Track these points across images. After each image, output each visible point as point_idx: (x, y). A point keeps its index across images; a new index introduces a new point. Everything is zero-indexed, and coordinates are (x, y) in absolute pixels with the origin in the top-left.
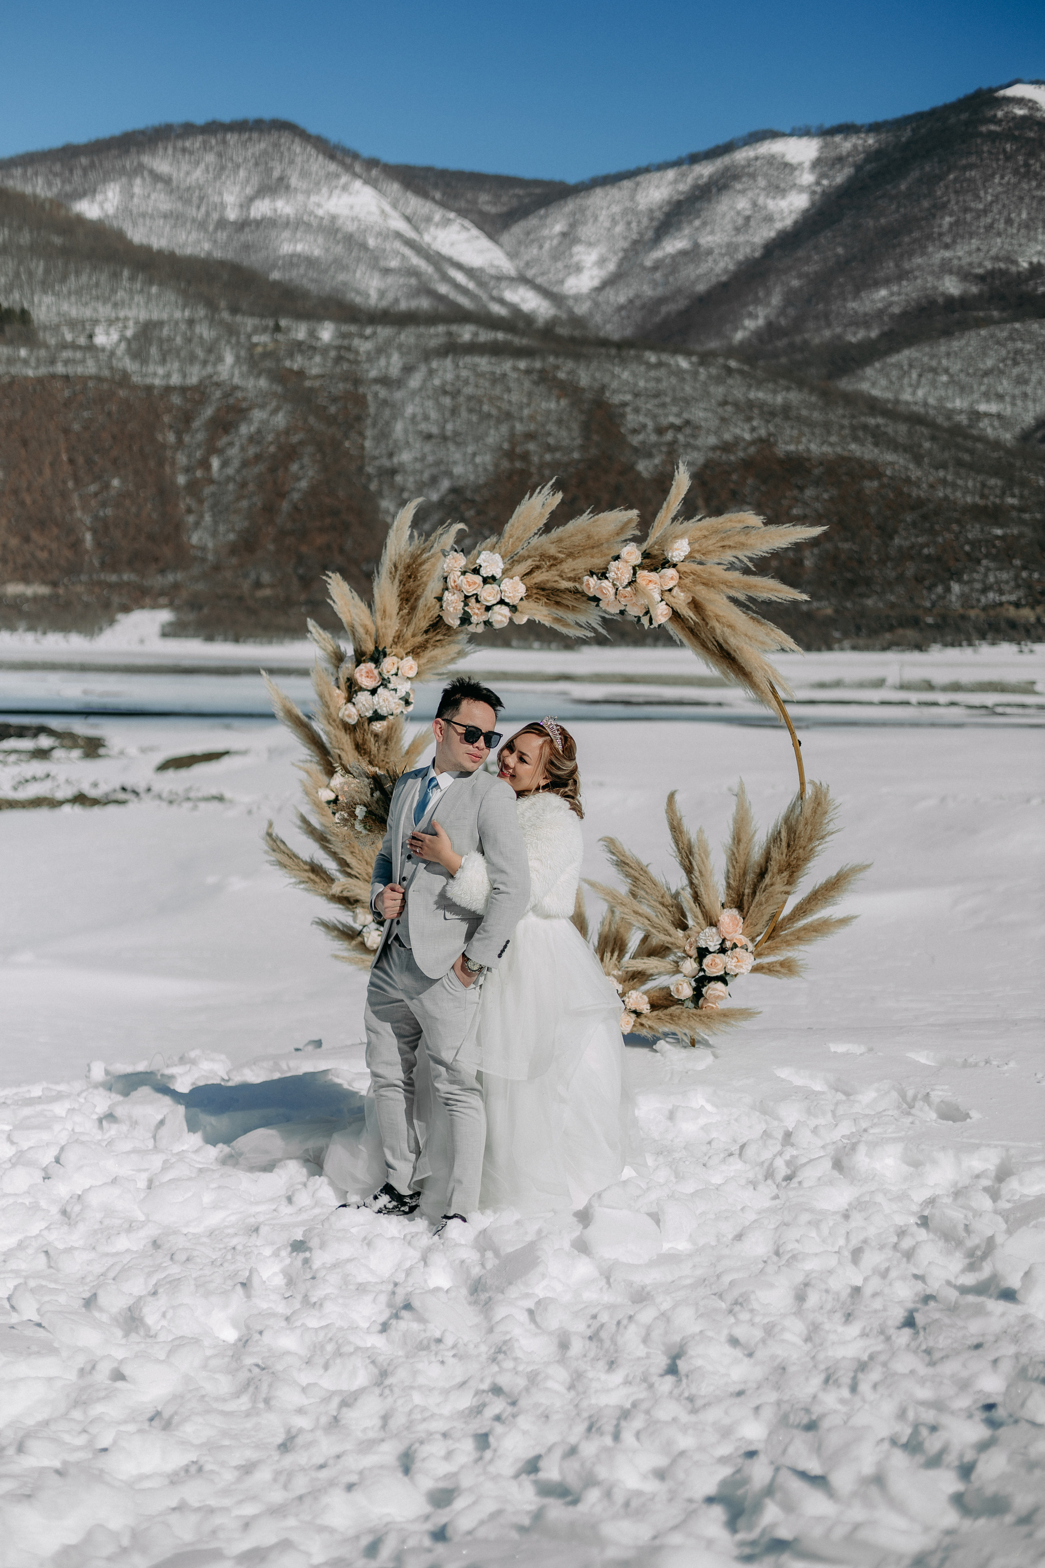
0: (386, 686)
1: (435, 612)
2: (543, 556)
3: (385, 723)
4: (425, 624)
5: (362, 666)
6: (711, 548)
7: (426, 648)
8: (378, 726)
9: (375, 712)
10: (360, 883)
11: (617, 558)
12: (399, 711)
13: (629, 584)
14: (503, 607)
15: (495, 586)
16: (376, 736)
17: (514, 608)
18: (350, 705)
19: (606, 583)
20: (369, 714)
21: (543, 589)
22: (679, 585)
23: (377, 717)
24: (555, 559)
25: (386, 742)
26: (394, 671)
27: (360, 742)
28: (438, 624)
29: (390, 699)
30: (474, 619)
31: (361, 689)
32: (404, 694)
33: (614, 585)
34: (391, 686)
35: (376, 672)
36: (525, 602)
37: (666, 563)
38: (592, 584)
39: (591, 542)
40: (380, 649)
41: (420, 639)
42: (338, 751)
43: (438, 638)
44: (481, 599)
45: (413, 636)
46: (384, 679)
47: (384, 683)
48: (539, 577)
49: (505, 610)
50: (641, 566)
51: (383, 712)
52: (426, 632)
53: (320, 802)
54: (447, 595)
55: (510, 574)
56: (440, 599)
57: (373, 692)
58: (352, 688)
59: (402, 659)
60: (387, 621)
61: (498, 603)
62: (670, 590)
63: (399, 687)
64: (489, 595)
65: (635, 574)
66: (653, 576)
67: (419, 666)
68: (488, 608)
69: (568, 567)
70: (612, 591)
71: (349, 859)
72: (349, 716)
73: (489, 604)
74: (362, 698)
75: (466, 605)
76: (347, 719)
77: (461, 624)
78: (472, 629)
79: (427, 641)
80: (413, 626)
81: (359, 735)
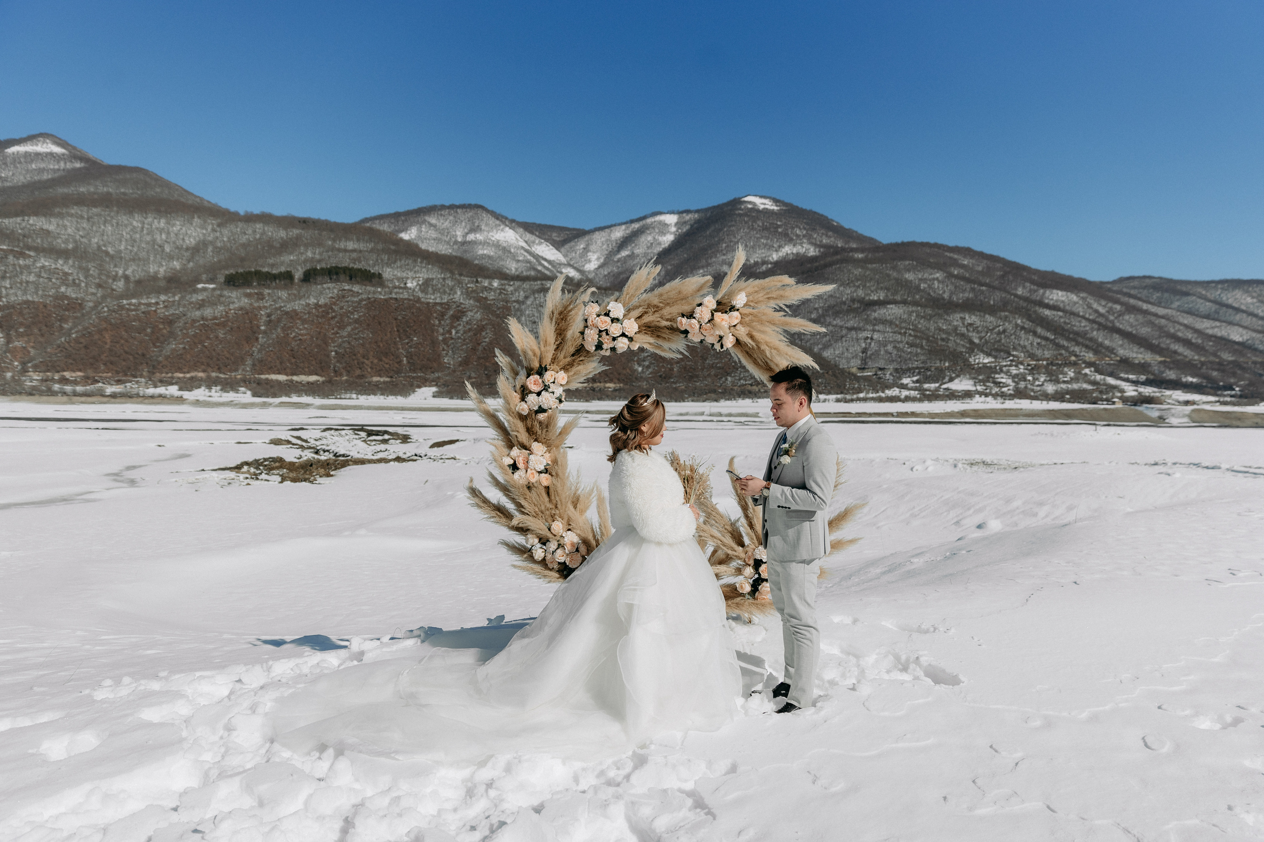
0: (547, 390)
1: (579, 341)
2: (649, 306)
3: (546, 414)
4: (572, 350)
5: (531, 377)
6: (761, 299)
7: (573, 365)
8: (542, 416)
9: (540, 407)
10: (530, 518)
11: (700, 305)
12: (555, 406)
13: (709, 321)
14: (624, 338)
15: (619, 325)
16: (540, 423)
17: (631, 339)
18: (523, 403)
19: (693, 321)
20: (536, 408)
21: (649, 327)
22: (741, 323)
23: (541, 410)
24: (658, 307)
25: (546, 427)
26: (552, 380)
27: (530, 426)
28: (580, 350)
29: (550, 398)
30: (605, 346)
31: (531, 392)
32: (558, 395)
33: (699, 322)
34: (550, 390)
35: (540, 381)
36: (638, 335)
37: (733, 308)
38: (684, 323)
39: (681, 296)
40: (543, 366)
41: (569, 359)
42: (515, 433)
43: (581, 359)
44: (610, 333)
45: (565, 358)
46: (545, 386)
47: (546, 388)
48: (647, 319)
49: (625, 340)
50: (716, 310)
51: (545, 407)
52: (573, 355)
53: (504, 466)
54: (587, 331)
55: (629, 317)
56: (582, 333)
57: (539, 394)
58: (524, 392)
59: (557, 372)
60: (548, 348)
61: (620, 336)
62: (735, 326)
63: (555, 391)
64: (615, 329)
65: (713, 315)
66: (725, 316)
67: (568, 377)
68: (614, 339)
69: (666, 312)
70: (698, 326)
71: (523, 502)
72: (523, 410)
73: (615, 336)
74: (532, 398)
75: (600, 336)
76: (521, 412)
77: (595, 350)
78: (603, 353)
79: (574, 361)
80: (564, 351)
81: (529, 422)
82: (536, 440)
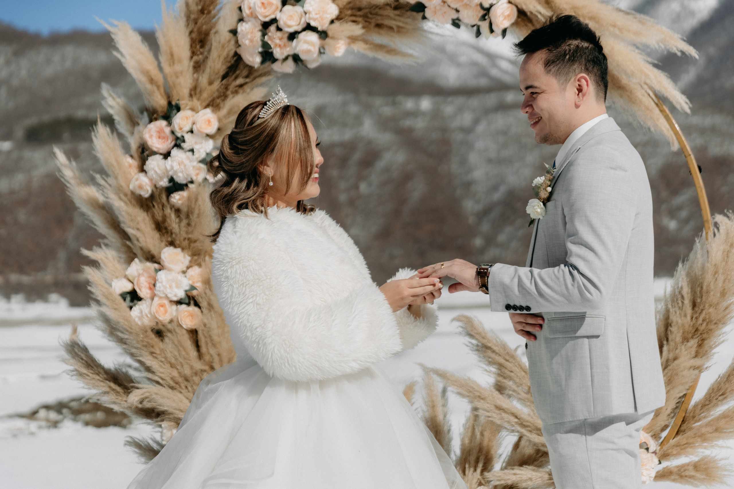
0: (180, 147)
1: (231, 48)
3: (184, 194)
5: (153, 125)
8: (177, 198)
9: (172, 180)
12: (199, 177)
16: (178, 211)
17: (324, 36)
18: (142, 176)
20: (164, 183)
23: (175, 186)
25: (188, 216)
26: (187, 128)
27: (160, 219)
28: (236, 66)
29: (187, 162)
31: (154, 153)
32: (203, 155)
34: (185, 146)
35: (167, 130)
40: (174, 103)
44: (281, 25)
45: (211, 83)
46: (177, 138)
47: (178, 143)
49: (313, 38)
51: (180, 179)
52: (224, 76)
54: (242, 27)
56: (235, 32)
57: (167, 155)
58: (144, 154)
59: (197, 112)
60: (178, 67)
61: (303, 29)
63: (196, 147)
67: (220, 120)
68: (292, 37)
72: (141, 187)
73: (292, 31)
74: (156, 164)
75: (265, 35)
76: (138, 192)
77: (262, 62)
78: (277, 67)
79: (227, 88)
80: (208, 70)
81: (157, 211)
82: (172, 244)
